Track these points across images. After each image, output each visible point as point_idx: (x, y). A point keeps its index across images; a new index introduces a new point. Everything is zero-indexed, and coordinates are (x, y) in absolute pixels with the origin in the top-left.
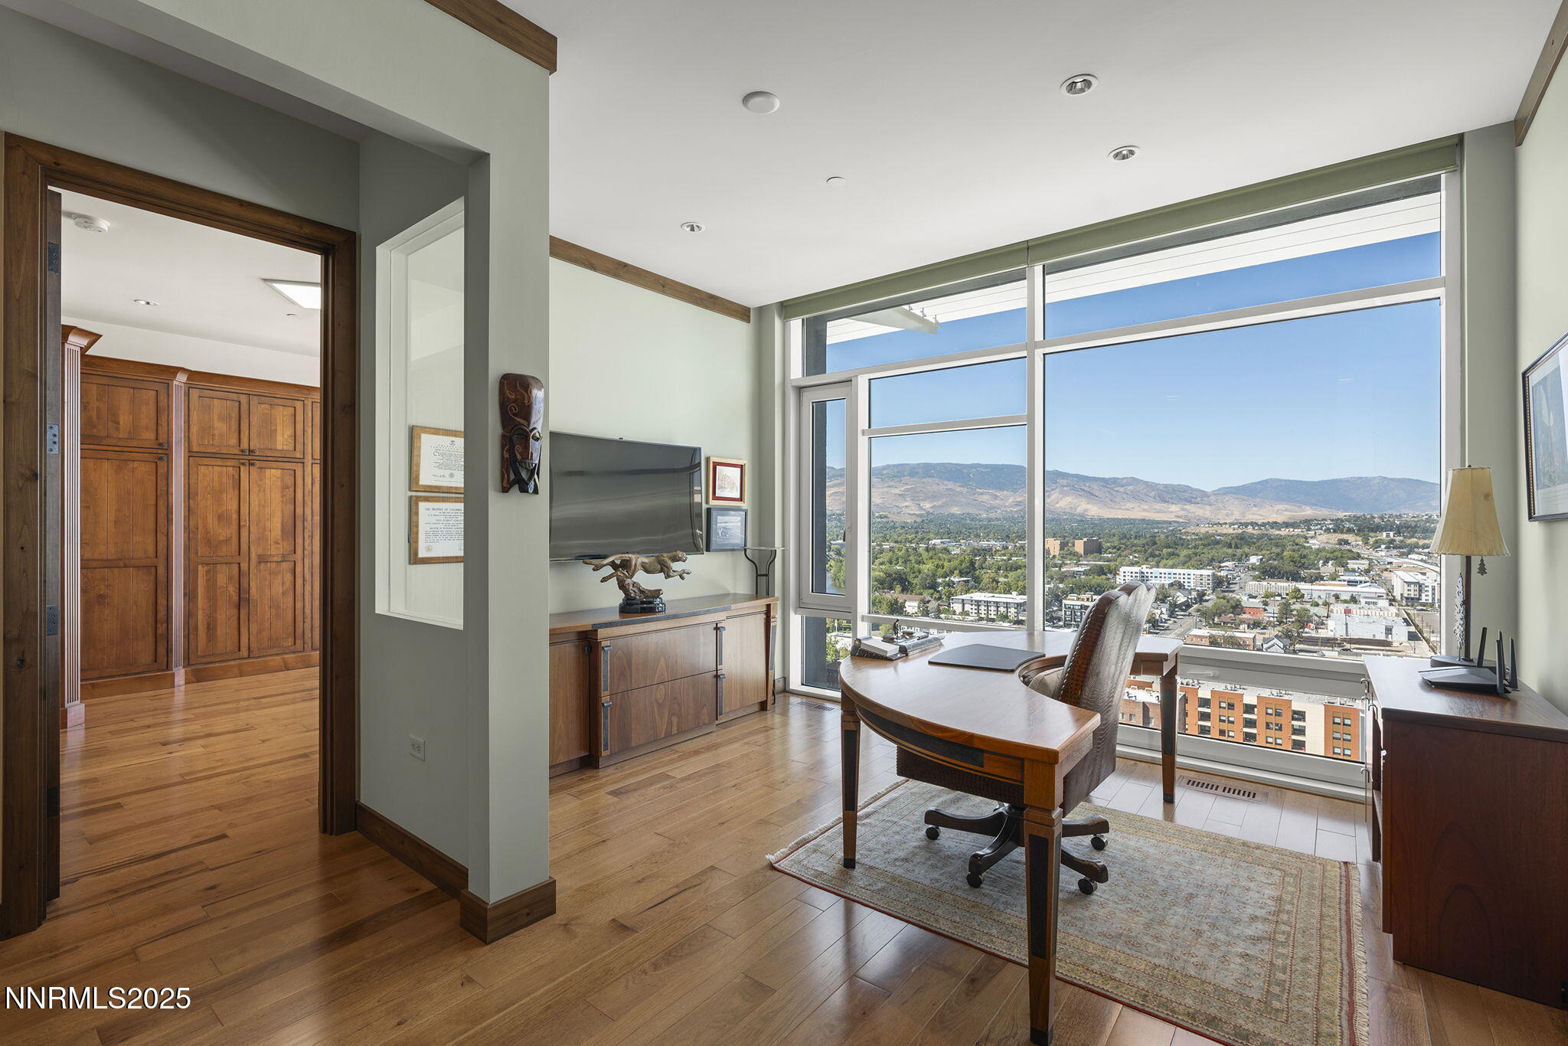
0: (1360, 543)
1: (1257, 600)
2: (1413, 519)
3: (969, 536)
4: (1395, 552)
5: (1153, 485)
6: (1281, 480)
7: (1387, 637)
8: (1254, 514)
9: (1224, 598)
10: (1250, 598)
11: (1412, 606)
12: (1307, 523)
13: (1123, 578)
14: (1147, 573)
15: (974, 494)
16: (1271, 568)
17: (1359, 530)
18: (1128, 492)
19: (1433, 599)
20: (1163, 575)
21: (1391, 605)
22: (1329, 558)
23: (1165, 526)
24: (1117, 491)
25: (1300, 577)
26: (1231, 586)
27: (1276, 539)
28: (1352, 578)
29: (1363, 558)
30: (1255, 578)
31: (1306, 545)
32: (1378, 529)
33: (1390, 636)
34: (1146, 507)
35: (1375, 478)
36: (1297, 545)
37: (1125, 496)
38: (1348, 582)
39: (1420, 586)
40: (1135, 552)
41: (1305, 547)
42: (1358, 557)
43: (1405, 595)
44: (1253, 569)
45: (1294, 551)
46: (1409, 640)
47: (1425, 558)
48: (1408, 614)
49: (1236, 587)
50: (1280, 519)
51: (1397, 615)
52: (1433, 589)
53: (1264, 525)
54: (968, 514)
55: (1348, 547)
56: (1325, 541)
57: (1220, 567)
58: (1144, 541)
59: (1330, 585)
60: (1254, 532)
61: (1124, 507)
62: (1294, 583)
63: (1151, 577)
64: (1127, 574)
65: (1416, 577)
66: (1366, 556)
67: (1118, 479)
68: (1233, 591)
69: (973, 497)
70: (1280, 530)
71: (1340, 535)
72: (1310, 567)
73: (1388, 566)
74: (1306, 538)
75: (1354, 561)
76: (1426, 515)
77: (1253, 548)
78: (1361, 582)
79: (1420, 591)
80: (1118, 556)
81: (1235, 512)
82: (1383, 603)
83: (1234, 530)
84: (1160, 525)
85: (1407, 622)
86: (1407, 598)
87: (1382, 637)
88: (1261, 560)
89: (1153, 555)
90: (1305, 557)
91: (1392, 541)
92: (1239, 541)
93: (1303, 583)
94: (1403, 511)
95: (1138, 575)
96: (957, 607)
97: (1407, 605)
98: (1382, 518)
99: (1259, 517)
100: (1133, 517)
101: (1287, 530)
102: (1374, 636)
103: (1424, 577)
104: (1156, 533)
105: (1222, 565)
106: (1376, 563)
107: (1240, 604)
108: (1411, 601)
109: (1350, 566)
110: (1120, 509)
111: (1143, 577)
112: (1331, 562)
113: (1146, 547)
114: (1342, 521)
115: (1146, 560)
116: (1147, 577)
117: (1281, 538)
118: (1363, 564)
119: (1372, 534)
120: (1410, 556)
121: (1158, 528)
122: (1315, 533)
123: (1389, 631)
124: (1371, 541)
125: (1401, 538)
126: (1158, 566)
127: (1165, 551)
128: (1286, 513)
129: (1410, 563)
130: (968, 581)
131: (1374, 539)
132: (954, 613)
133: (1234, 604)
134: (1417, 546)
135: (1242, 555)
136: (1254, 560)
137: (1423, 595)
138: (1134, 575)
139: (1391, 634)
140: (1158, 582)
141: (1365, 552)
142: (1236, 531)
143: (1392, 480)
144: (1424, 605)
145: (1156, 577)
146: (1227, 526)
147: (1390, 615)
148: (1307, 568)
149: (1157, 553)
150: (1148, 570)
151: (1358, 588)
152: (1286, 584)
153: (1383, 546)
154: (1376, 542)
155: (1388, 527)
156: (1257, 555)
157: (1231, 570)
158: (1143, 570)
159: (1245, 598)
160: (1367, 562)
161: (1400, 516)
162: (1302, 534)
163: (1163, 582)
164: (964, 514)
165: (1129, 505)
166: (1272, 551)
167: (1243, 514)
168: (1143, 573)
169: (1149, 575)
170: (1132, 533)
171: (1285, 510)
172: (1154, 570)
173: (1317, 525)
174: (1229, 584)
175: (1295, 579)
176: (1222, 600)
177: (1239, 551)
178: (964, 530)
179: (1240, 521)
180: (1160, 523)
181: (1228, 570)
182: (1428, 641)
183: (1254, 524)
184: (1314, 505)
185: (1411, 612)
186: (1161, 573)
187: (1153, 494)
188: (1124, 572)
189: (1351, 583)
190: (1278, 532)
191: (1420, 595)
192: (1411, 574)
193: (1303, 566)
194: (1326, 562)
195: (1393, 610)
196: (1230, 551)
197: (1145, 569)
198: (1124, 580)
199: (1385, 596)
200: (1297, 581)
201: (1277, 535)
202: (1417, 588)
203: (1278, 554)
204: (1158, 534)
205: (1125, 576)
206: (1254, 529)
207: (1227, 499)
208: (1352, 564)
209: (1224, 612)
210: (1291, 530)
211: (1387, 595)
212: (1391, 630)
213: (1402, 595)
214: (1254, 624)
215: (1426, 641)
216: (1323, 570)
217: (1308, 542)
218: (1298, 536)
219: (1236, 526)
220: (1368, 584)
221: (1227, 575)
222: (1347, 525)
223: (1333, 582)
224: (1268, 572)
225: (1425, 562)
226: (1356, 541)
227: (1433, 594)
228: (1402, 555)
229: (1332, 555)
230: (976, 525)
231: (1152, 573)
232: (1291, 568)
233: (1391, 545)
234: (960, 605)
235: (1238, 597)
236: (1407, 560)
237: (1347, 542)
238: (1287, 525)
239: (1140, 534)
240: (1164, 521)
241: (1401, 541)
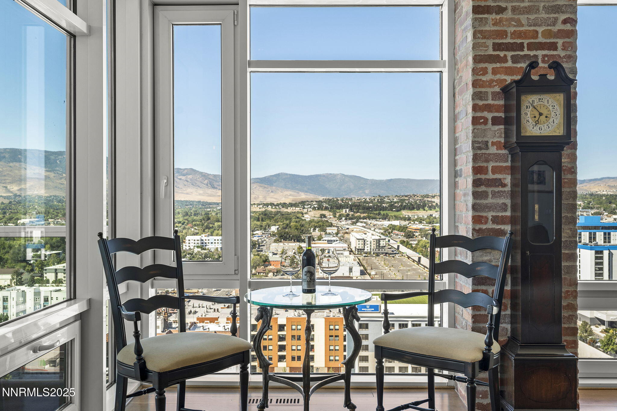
0: (332, 216)
1: (278, 256)
2: (358, 201)
3: (57, 216)
4: (349, 222)
5: (206, 175)
6: (287, 174)
7: (350, 274)
8: (272, 198)
9: (258, 255)
10: (273, 255)
11: (361, 254)
12: (303, 203)
13: (188, 245)
14: (206, 240)
15: (61, 179)
16: (285, 234)
17: (331, 208)
18: (189, 180)
19: (371, 249)
20: (216, 242)
21: (350, 254)
22: (316, 226)
23: (214, 206)
24: (180, 179)
25: (301, 239)
26: (261, 247)
27: (285, 214)
28: (329, 239)
29: (334, 226)
30: (275, 241)
31: (303, 218)
32: (341, 207)
33: (351, 273)
34: (201, 192)
35: (338, 174)
36: (298, 218)
37: (186, 183)
38: (328, 241)
39: (364, 241)
40: (195, 225)
41: (302, 220)
42: (331, 225)
43: (357, 248)
44: (273, 235)
45: (296, 222)
46: (361, 275)
47: (364, 225)
48: (359, 259)
49: (264, 248)
50: (288, 201)
51: (354, 260)
52: (371, 243)
53: (278, 205)
54: (55, 196)
55: (326, 219)
56: (313, 216)
57: (253, 234)
58: (201, 218)
59: (318, 243)
60: (273, 210)
61: (185, 192)
62: (298, 243)
63: (209, 243)
64: (191, 242)
65: (362, 236)
66: (335, 225)
67: (180, 169)
68: (262, 251)
69: (59, 181)
70: (287, 208)
71: (321, 211)
72: (306, 232)
73: (347, 231)
74: (302, 214)
75: (329, 228)
76: (364, 199)
77: (272, 222)
78: (334, 241)
79: (364, 244)
80: (183, 229)
81: (260, 196)
82: (347, 253)
83: (260, 208)
84: (211, 206)
85: (360, 264)
86: (358, 249)
87: (347, 274)
88: (278, 228)
89: (208, 227)
90: (303, 226)
91: (348, 215)
92: (264, 216)
93: (303, 243)
94: (352, 196)
95: (199, 242)
96: (50, 276)
97: (358, 254)
98: (342, 200)
99: (274, 200)
100: (192, 200)
101: (292, 208)
102: (343, 274)
103: (366, 236)
104: (209, 211)
105: (254, 233)
106: (341, 229)
107: (268, 259)
108: (360, 251)
109: (328, 231)
110: (182, 193)
111: (202, 243)
112: (317, 229)
113: (203, 221)
114: (322, 202)
115: (204, 231)
116: (206, 243)
117: (288, 214)
118: (334, 230)
119: (338, 211)
120: (357, 224)
121: (210, 208)
122: (308, 211)
123: (351, 270)
124: (337, 215)
125: (352, 213)
126: (212, 235)
127: (216, 224)
128: (290, 197)
129: (358, 228)
130: (58, 254)
131: (339, 214)
132: (48, 281)
133: (264, 259)
134: (360, 218)
135: (266, 226)
136: (274, 229)
137: (366, 247)
138: (196, 242)
139: (352, 272)
140: (213, 246)
141: (334, 221)
142: (261, 210)
143: (347, 176)
144: (366, 253)
145: (212, 243)
146: (256, 206)
147: (351, 261)
148: (304, 233)
149: (211, 225)
150: (207, 238)
151: (333, 245)
152: (294, 244)
153: (344, 218)
154: (340, 215)
155: (346, 206)
156: (275, 225)
157: (260, 237)
158: (202, 238)
159: (271, 255)
160: (336, 228)
161: (351, 199)
162: (300, 211)
163: (217, 246)
164: (51, 196)
165: (189, 190)
166: (284, 223)
167: (265, 198)
168: (202, 240)
169: (207, 241)
170: (192, 211)
171: (290, 195)
172: (210, 237)
173: (308, 205)
174: (259, 246)
175: (299, 241)
176: (257, 256)
177: (264, 223)
178: (52, 210)
179: (263, 202)
180: (211, 205)
181: (258, 237)
182: (370, 275)
183: (272, 204)
184: (306, 192)
185: (361, 258)
186: (215, 240)
187: (206, 182)
188: (189, 240)
189: (330, 242)
190: (286, 210)
191: (364, 247)
192: (360, 234)
193: (302, 232)
194: (314, 230)
195: (352, 256)
196: (258, 223)
197: (204, 237)
198: (189, 246)
199: (347, 249)
200: (299, 242)
201: (286, 212)
202: (363, 243)
203: (287, 225)
204: (210, 213)
205: (189, 243)
206: (272, 208)
207: (255, 187)
208: (329, 230)
209: (259, 265)
210: (294, 208)
211: (348, 248)
212: (352, 269)
213: (355, 247)
214: (277, 272)
215: (369, 275)
216: (313, 234)
217: (304, 217)
218: (298, 212)
219: (261, 206)
220: (338, 242)
221: (258, 240)
222: (325, 205)
223: (320, 242)
224: (283, 237)
225: (364, 227)
226: (330, 215)
227: (371, 246)
228: (353, 224)
229: (317, 224)
230: (63, 205)
231: (209, 240)
232: (296, 233)
233: (347, 217)
234: (54, 274)
235: (266, 254)
236: (356, 226)
237: (325, 216)
238: (291, 205)
239: (198, 212)
240: (214, 203)
241: (352, 215)
